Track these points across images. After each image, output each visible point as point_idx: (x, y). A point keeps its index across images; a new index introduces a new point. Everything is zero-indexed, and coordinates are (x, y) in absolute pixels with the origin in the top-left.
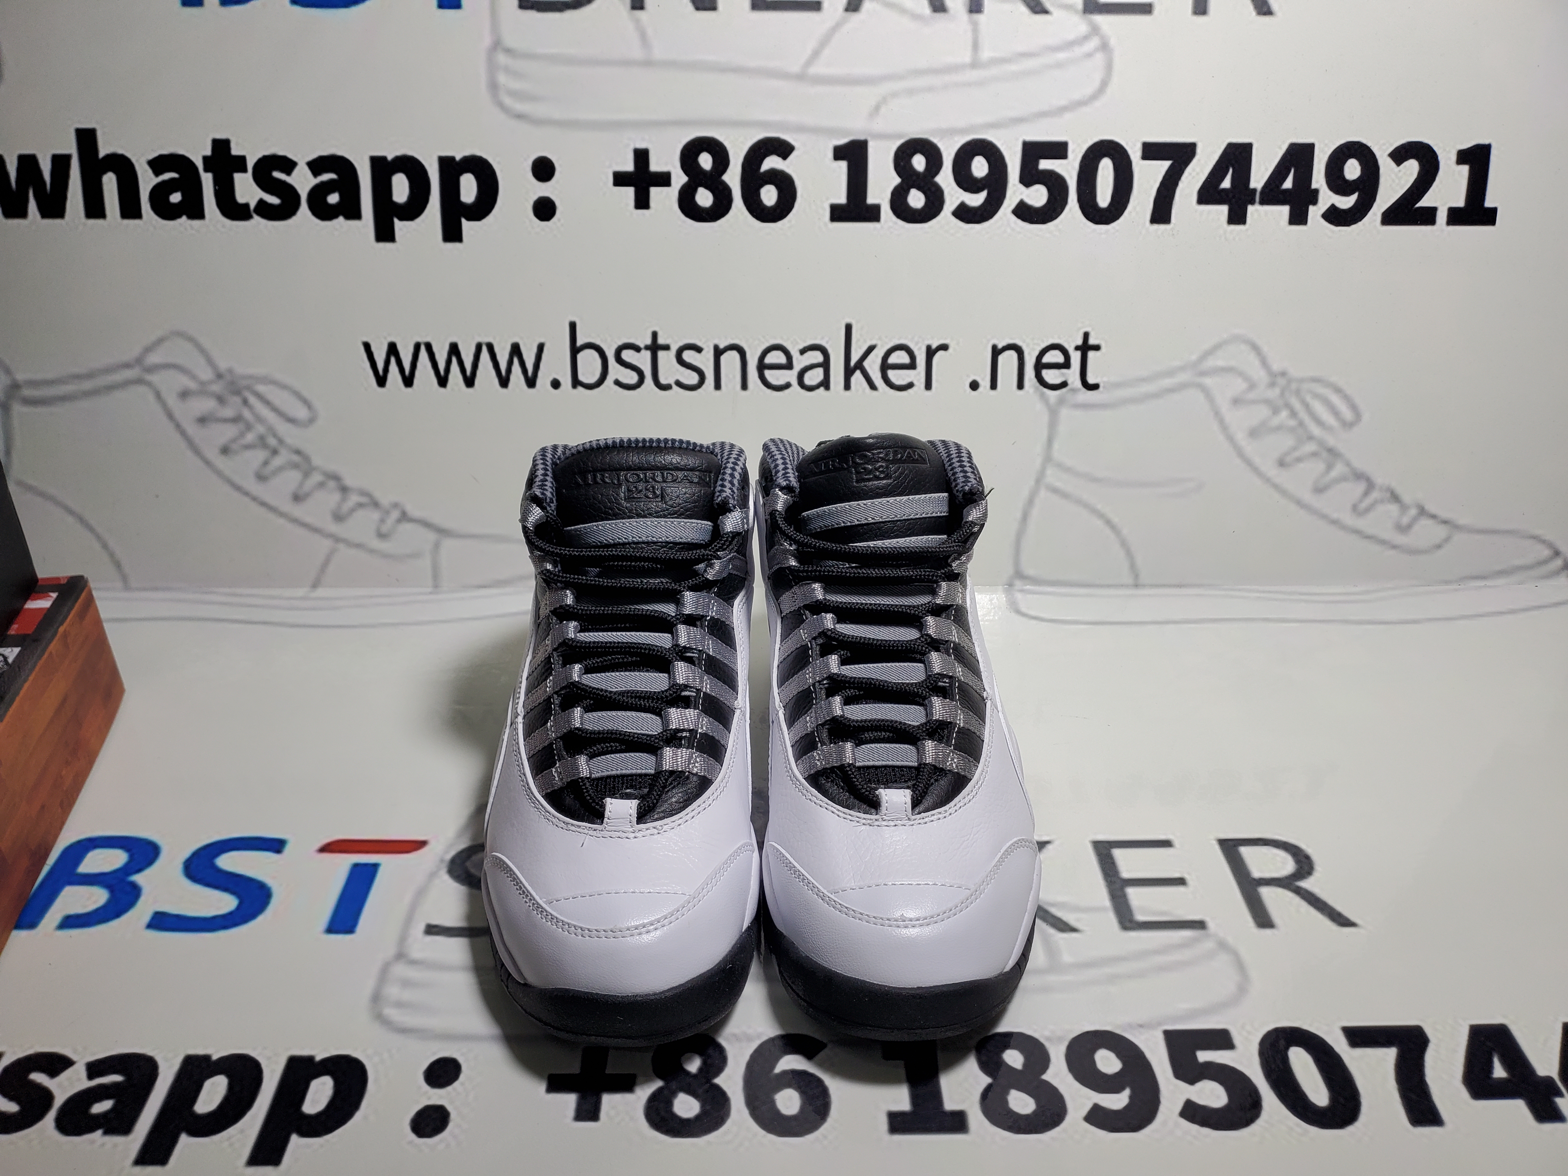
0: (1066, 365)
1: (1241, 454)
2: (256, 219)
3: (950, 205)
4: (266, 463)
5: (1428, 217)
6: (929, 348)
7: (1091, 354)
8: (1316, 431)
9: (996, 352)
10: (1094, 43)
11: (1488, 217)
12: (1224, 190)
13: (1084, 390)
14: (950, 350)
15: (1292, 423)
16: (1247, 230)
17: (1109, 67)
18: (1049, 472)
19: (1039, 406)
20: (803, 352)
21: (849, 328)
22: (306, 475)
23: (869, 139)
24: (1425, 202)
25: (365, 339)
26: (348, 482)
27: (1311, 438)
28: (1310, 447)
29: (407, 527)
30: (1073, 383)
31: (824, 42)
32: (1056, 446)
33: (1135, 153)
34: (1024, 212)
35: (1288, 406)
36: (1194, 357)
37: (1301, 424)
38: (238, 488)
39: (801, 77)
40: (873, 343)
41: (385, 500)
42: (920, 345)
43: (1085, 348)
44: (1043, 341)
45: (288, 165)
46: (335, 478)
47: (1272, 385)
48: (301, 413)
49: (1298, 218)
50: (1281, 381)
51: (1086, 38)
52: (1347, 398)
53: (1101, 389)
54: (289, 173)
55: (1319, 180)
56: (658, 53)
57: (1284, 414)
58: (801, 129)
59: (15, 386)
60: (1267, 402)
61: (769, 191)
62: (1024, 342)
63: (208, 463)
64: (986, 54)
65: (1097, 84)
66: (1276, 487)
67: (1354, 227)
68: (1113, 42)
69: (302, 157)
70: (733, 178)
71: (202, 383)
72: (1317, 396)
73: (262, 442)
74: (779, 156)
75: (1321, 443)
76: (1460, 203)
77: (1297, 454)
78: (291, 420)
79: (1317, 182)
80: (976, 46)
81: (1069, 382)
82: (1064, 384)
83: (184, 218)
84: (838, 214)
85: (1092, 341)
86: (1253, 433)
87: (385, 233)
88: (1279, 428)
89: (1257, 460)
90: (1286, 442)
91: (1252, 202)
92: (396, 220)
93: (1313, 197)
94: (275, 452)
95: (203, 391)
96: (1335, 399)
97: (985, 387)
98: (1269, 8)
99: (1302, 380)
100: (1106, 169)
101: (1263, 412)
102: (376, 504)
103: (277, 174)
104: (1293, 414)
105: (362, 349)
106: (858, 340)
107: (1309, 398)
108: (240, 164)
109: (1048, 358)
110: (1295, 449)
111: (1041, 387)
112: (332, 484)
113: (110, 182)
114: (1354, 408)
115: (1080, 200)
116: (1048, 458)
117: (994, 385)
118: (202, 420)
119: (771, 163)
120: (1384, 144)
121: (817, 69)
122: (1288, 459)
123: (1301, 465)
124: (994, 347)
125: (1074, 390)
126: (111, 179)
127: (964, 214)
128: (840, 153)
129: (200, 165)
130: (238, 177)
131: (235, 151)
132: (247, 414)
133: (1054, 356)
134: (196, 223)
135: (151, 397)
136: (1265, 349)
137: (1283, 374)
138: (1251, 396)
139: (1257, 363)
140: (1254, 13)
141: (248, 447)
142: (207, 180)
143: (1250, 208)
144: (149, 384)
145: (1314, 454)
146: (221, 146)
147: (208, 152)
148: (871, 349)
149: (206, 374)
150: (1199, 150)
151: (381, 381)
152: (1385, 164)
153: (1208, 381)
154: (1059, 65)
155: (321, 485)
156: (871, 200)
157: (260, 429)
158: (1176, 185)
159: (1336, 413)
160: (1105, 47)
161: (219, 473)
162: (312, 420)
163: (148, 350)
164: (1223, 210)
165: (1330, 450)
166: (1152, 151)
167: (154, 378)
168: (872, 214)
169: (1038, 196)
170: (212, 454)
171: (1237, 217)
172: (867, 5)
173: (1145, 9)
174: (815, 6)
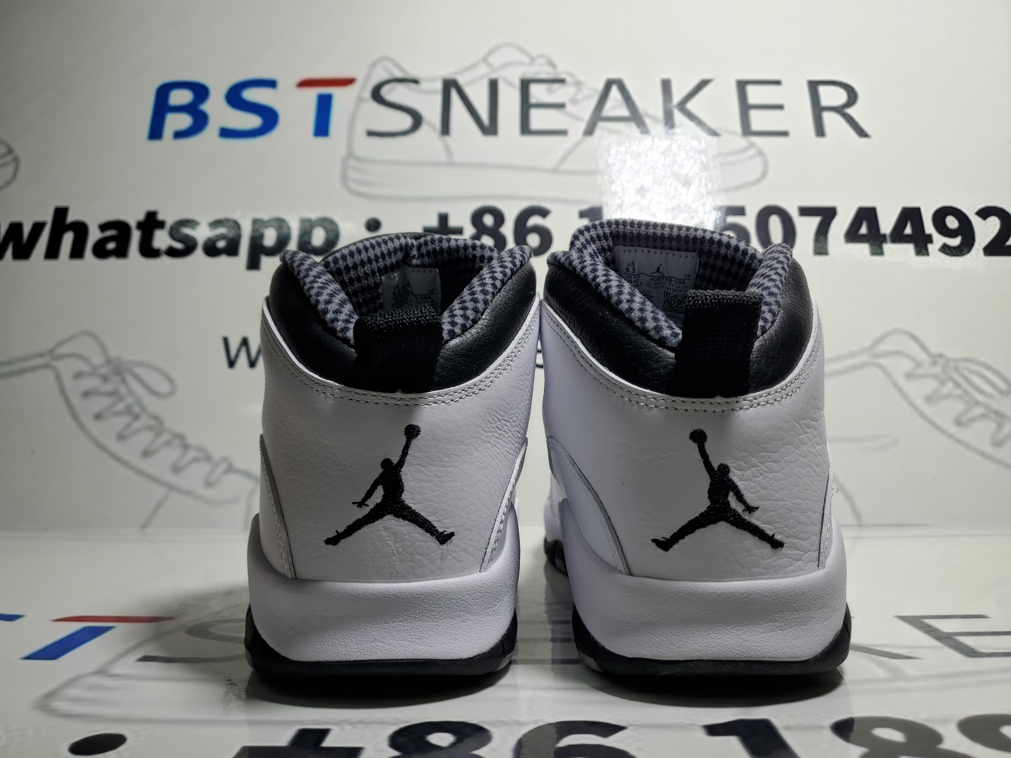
1: (923, 415)
2: (164, 257)
4: (128, 426)
8: (980, 398)
12: (863, 234)
15: (958, 392)
16: (886, 259)
17: (766, 165)
22: (158, 435)
23: (604, 207)
25: (225, 335)
26: (190, 440)
27: (977, 403)
28: (978, 411)
29: (231, 478)
31: (570, 151)
33: (794, 214)
35: (951, 379)
36: (867, 344)
37: (966, 392)
38: (100, 446)
39: (555, 171)
41: (217, 454)
45: (193, 224)
46: (180, 437)
47: (934, 364)
48: (164, 387)
49: (922, 251)
50: (941, 361)
51: (746, 149)
52: (997, 373)
54: (193, 228)
55: (929, 228)
56: (458, 158)
57: (950, 385)
58: (555, 200)
60: (933, 376)
61: (533, 238)
63: (82, 426)
65: (759, 173)
66: (959, 441)
67: (965, 257)
68: (766, 150)
69: (205, 219)
70: (508, 230)
71: (94, 367)
72: (972, 372)
73: (129, 410)
74: (540, 216)
75: (987, 407)
77: (969, 415)
78: (156, 394)
79: (929, 230)
83: (113, 258)
86: (930, 399)
87: (253, 265)
88: (948, 396)
89: (938, 421)
90: (958, 407)
91: (885, 242)
92: (263, 257)
93: (929, 239)
94: (137, 417)
95: (93, 372)
96: (988, 374)
98: (866, 133)
99: (956, 361)
100: (775, 224)
101: (932, 384)
102: (208, 458)
103: (184, 230)
104: (957, 385)
105: (221, 340)
107: (966, 373)
108: (161, 225)
110: (966, 412)
112: (177, 442)
113: (68, 239)
114: (1006, 381)
115: (759, 240)
118: (87, 394)
119: (534, 221)
120: (970, 207)
121: (566, 166)
122: (963, 419)
123: (976, 425)
126: (69, 236)
128: (583, 214)
129: (134, 226)
130: (158, 232)
131: (160, 218)
132: (123, 390)
134: (121, 260)
135: (52, 377)
136: (922, 338)
137: (941, 356)
138: (920, 371)
139: (917, 347)
140: (856, 136)
141: (118, 414)
142: (136, 235)
143: (885, 245)
144: (53, 368)
145: (984, 416)
146: (151, 215)
147: (142, 219)
149: (98, 359)
150: (838, 211)
151: (232, 364)
152: (975, 219)
153: (883, 361)
154: (731, 164)
155: (168, 443)
157: (130, 400)
158: (828, 231)
159: (993, 385)
160: (760, 153)
161: (88, 434)
162: (171, 393)
163: (60, 344)
164: (866, 247)
165: (997, 413)
166: (805, 212)
167: (59, 364)
170: (87, 420)
171: (877, 251)
172: (598, 132)
173: (785, 134)
174: (563, 133)
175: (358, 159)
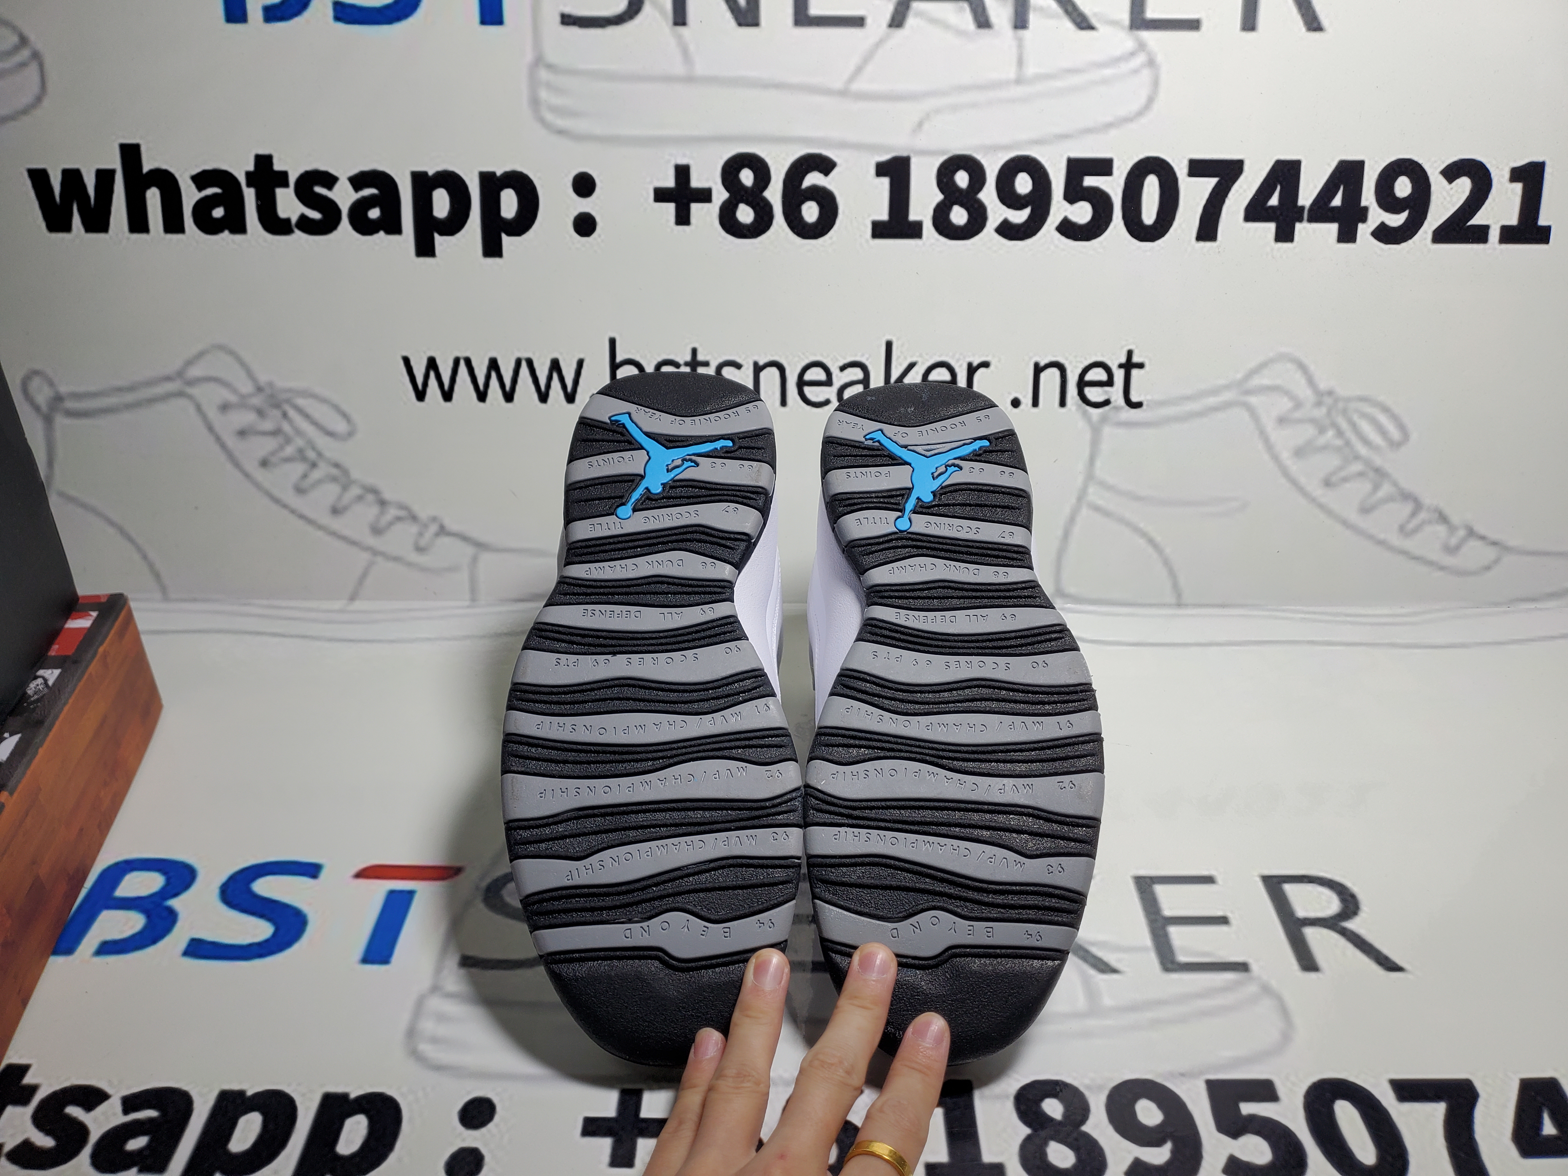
0: (1110, 383)
1: (1285, 473)
2: (298, 234)
3: (993, 222)
4: (305, 476)
5: (1480, 235)
6: (970, 365)
7: (1135, 372)
8: (1363, 450)
9: (1038, 370)
10: (1141, 59)
11: (1542, 235)
12: (1272, 207)
13: (1127, 408)
14: (992, 367)
15: (1339, 442)
16: (1295, 248)
17: (1156, 83)
18: (1091, 490)
19: (1081, 424)
20: (842, 369)
21: (889, 345)
22: (345, 488)
23: (912, 155)
24: (1477, 220)
25: (405, 354)
26: (387, 495)
27: (1357, 457)
28: (1357, 467)
29: (445, 540)
30: (1116, 401)
31: (867, 59)
32: (1098, 464)
33: (1181, 170)
34: (1068, 229)
35: (1334, 425)
36: (1239, 376)
37: (1348, 443)
38: (277, 501)
39: (843, 93)
40: (913, 360)
41: (423, 514)
42: (961, 362)
43: (1129, 365)
44: (1086, 359)
45: (329, 180)
46: (374, 491)
47: (1319, 404)
48: (341, 427)
49: (1347, 235)
50: (1328, 400)
51: (1133, 54)
52: (1395, 418)
53: (1144, 407)
54: (330, 187)
55: (1368, 197)
56: (700, 69)
57: (1330, 433)
58: (843, 145)
59: (58, 399)
60: (1313, 421)
61: (810, 208)
62: (1067, 359)
63: (247, 475)
64: (1031, 70)
65: (1143, 100)
66: (1322, 507)
67: (1404, 245)
68: (1160, 58)
69: (344, 172)
70: (774, 194)
71: (243, 397)
72: (1364, 416)
73: (301, 455)
74: (821, 172)
75: (1368, 463)
76: (1513, 221)
77: (1343, 474)
78: (330, 434)
79: (1367, 200)
80: (1020, 62)
81: (1112, 400)
82: (1107, 402)
83: (226, 232)
84: (880, 230)
85: (1136, 359)
86: (1299, 452)
87: (425, 248)
88: (1325, 448)
89: (1303, 480)
90: (1332, 461)
91: (1300, 220)
92: (436, 236)
93: (1362, 215)
94: (314, 465)
95: (243, 404)
96: (1383, 419)
97: (1027, 405)
98: (1319, 23)
99: (1349, 400)
100: (1151, 186)
101: (1309, 431)
102: (414, 518)
103: (319, 190)
104: (1340, 433)
105: (401, 363)
106: (898, 357)
107: (1355, 418)
108: (282, 179)
109: (1090, 376)
110: (1341, 468)
111: (1084, 405)
112: (370, 497)
113: (153, 197)
114: (1402, 427)
115: (1124, 217)
116: (1090, 476)
117: (1035, 403)
118: (242, 433)
119: (813, 179)
120: (1435, 162)
121: (860, 85)
122: (1334, 479)
123: (1348, 485)
124: (1036, 365)
125: (1117, 408)
126: (154, 195)
127: (1007, 230)
128: (882, 169)
129: (242, 180)
130: (280, 192)
131: (277, 166)
132: (286, 427)
133: (1097, 374)
134: (238, 238)
135: (192, 410)
136: (1312, 368)
137: (1330, 393)
138: (1297, 415)
139: (1303, 381)
140: (1304, 29)
141: (288, 460)
142: (250, 195)
143: (1298, 226)
144: (190, 397)
145: (1361, 474)
146: (264, 162)
147: (251, 168)
148: (911, 366)
149: (246, 388)
150: (1246, 167)
151: (421, 395)
152: (1437, 181)
153: (1253, 400)
154: (1105, 81)
155: (360, 498)
156: (913, 217)
157: (300, 442)
158: (1223, 202)
159: (1384, 434)
160: (1151, 63)
161: (257, 485)
162: (351, 434)
163: (189, 363)
164: (1270, 228)
165: (1378, 471)
166: (1198, 168)
167: (195, 391)
168: (914, 231)
169: (1082, 213)
170: (252, 467)
171: (1285, 235)
172: (911, 21)
173: (1193, 25)
174: (858, 22)
175: (550, 67)
